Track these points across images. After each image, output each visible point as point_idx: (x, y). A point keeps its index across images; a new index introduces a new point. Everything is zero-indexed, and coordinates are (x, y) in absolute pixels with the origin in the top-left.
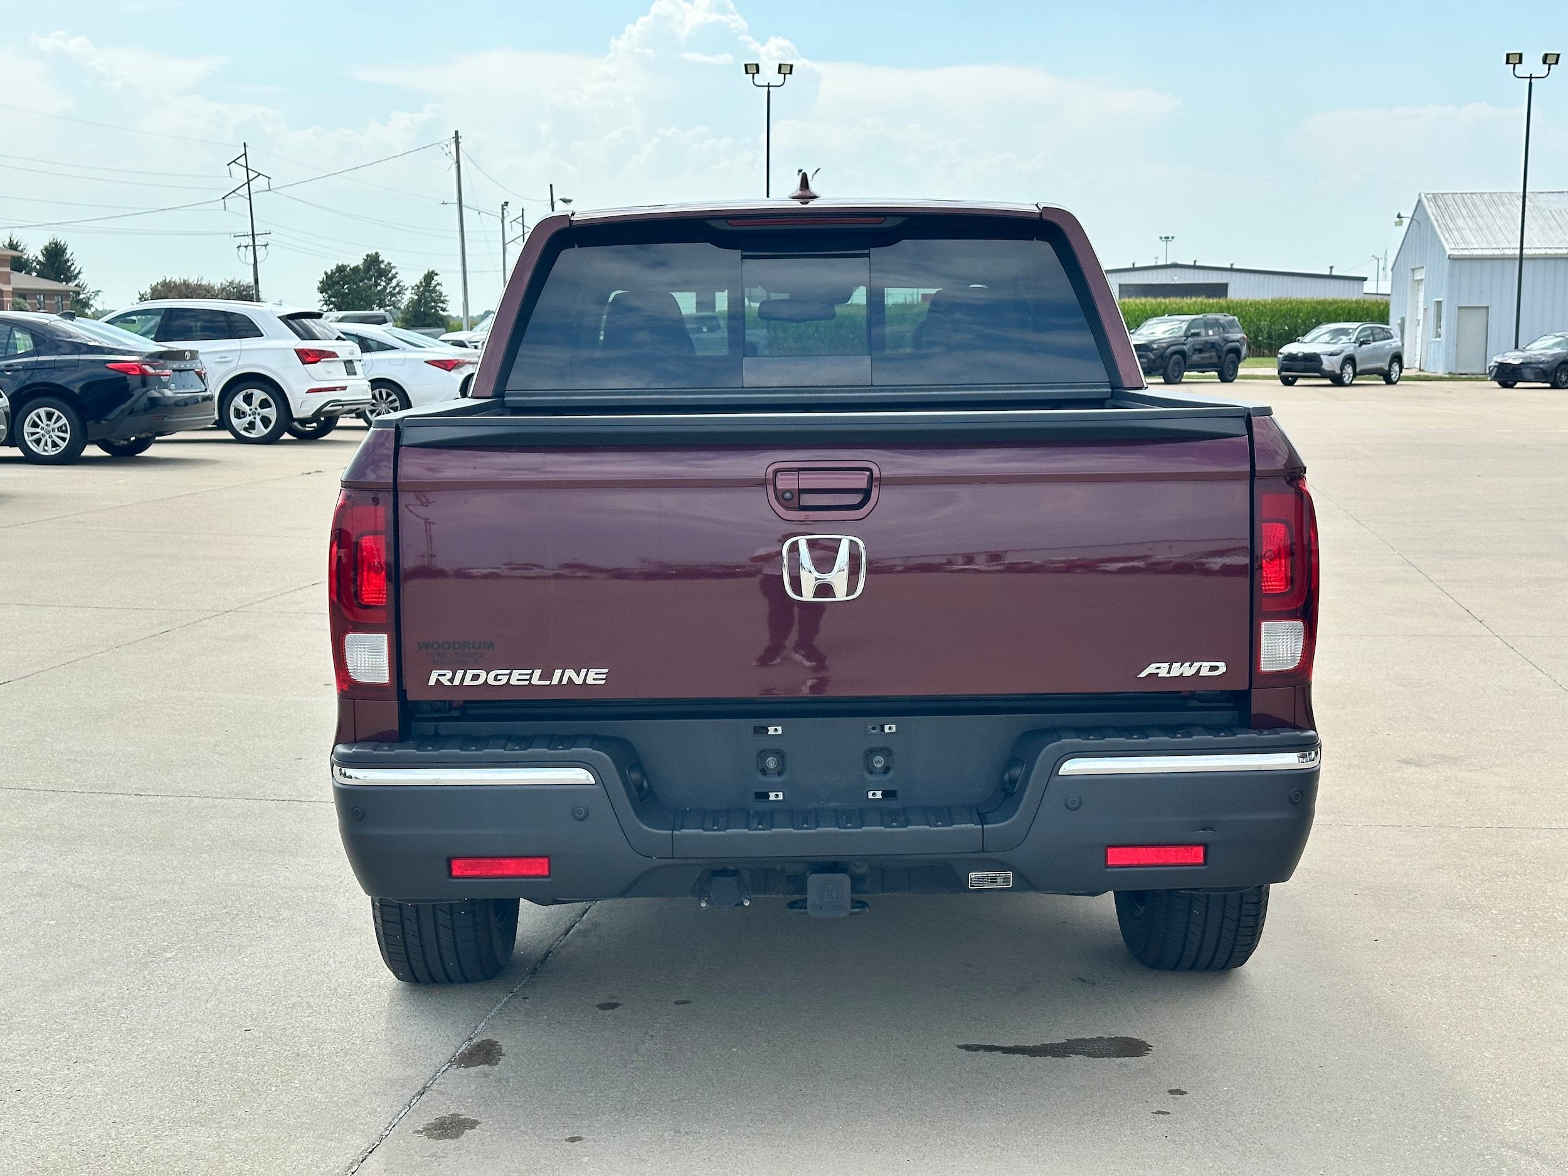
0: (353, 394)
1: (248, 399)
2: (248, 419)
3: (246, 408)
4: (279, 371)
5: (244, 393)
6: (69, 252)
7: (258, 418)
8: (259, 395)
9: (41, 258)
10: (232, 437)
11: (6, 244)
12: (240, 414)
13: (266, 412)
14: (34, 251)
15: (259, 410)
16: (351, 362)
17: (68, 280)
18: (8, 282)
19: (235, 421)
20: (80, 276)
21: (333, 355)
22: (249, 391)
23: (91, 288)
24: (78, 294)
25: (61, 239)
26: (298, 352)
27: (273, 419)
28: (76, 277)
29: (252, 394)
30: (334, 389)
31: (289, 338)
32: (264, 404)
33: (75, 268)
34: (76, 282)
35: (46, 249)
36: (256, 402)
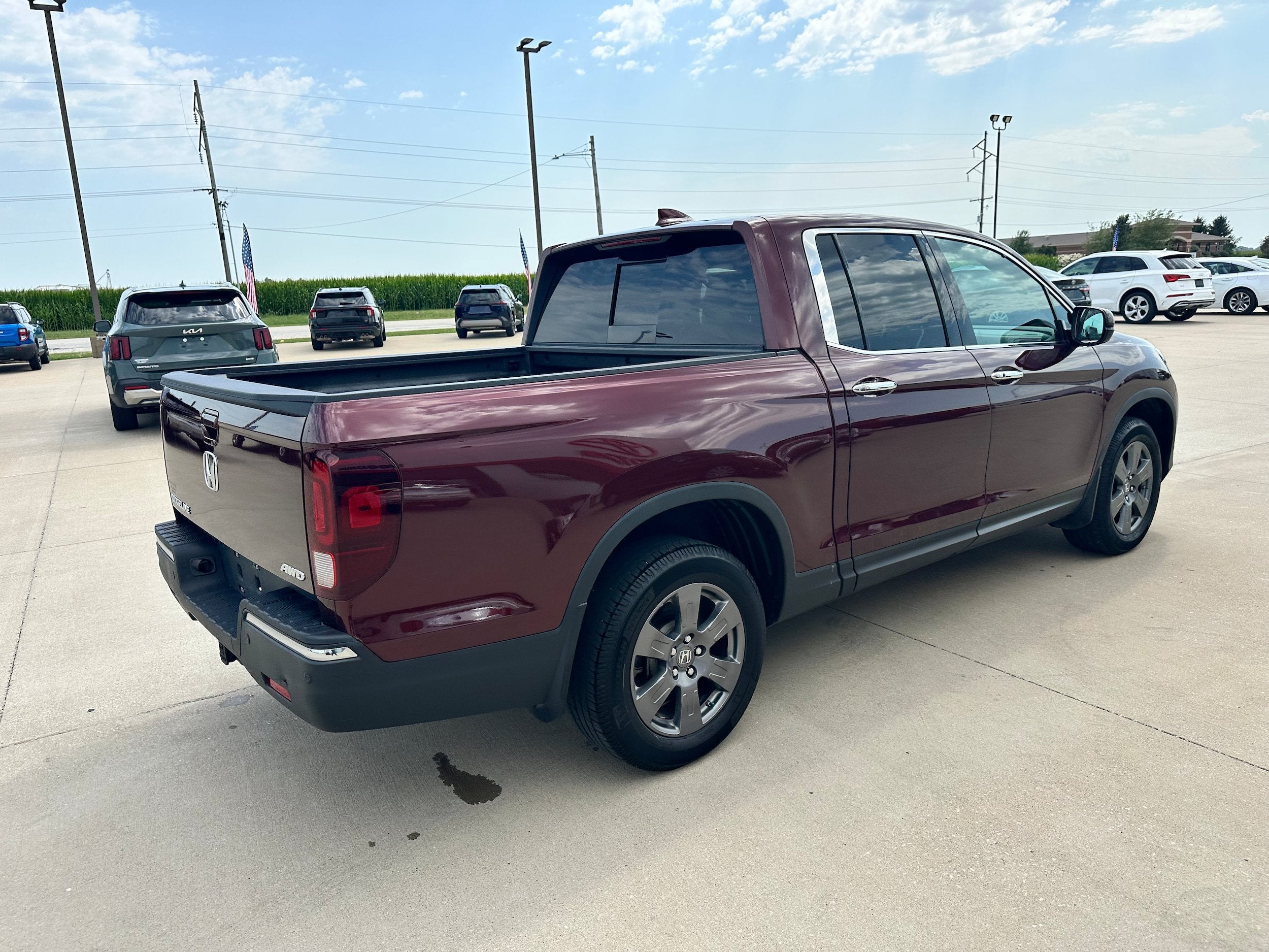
0: (1197, 297)
1: (1135, 301)
2: (1133, 311)
3: (1133, 305)
4: (1153, 287)
5: (1133, 298)
6: (1227, 221)
7: (1139, 311)
8: (1141, 299)
9: (1212, 225)
10: (1124, 320)
11: (1196, 219)
12: (1130, 309)
13: (1143, 307)
14: (1209, 222)
15: (1140, 307)
16: (1201, 280)
17: (1225, 234)
18: (1190, 238)
19: (1127, 312)
20: (1232, 232)
21: (1188, 277)
22: (1136, 297)
23: (1237, 237)
24: (1230, 241)
25: (1224, 215)
26: (1164, 276)
27: (1147, 311)
28: (1229, 233)
29: (1137, 299)
30: (1184, 295)
31: (1163, 269)
32: (1143, 303)
33: (1229, 229)
34: (1229, 235)
35: (1216, 220)
36: (1139, 302)
